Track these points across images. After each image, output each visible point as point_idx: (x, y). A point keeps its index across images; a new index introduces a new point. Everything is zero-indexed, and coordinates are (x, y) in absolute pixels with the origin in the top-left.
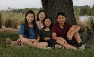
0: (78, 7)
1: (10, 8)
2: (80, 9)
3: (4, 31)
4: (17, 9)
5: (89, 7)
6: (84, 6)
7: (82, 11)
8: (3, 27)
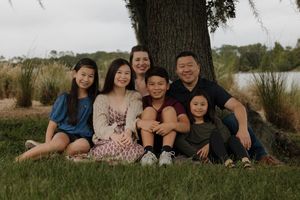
0: (235, 48)
1: (54, 52)
2: (239, 55)
3: (38, 115)
4: (75, 55)
5: (265, 47)
6: (250, 46)
7: (245, 59)
8: (35, 103)
